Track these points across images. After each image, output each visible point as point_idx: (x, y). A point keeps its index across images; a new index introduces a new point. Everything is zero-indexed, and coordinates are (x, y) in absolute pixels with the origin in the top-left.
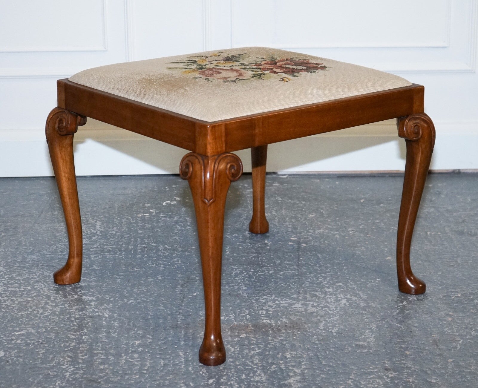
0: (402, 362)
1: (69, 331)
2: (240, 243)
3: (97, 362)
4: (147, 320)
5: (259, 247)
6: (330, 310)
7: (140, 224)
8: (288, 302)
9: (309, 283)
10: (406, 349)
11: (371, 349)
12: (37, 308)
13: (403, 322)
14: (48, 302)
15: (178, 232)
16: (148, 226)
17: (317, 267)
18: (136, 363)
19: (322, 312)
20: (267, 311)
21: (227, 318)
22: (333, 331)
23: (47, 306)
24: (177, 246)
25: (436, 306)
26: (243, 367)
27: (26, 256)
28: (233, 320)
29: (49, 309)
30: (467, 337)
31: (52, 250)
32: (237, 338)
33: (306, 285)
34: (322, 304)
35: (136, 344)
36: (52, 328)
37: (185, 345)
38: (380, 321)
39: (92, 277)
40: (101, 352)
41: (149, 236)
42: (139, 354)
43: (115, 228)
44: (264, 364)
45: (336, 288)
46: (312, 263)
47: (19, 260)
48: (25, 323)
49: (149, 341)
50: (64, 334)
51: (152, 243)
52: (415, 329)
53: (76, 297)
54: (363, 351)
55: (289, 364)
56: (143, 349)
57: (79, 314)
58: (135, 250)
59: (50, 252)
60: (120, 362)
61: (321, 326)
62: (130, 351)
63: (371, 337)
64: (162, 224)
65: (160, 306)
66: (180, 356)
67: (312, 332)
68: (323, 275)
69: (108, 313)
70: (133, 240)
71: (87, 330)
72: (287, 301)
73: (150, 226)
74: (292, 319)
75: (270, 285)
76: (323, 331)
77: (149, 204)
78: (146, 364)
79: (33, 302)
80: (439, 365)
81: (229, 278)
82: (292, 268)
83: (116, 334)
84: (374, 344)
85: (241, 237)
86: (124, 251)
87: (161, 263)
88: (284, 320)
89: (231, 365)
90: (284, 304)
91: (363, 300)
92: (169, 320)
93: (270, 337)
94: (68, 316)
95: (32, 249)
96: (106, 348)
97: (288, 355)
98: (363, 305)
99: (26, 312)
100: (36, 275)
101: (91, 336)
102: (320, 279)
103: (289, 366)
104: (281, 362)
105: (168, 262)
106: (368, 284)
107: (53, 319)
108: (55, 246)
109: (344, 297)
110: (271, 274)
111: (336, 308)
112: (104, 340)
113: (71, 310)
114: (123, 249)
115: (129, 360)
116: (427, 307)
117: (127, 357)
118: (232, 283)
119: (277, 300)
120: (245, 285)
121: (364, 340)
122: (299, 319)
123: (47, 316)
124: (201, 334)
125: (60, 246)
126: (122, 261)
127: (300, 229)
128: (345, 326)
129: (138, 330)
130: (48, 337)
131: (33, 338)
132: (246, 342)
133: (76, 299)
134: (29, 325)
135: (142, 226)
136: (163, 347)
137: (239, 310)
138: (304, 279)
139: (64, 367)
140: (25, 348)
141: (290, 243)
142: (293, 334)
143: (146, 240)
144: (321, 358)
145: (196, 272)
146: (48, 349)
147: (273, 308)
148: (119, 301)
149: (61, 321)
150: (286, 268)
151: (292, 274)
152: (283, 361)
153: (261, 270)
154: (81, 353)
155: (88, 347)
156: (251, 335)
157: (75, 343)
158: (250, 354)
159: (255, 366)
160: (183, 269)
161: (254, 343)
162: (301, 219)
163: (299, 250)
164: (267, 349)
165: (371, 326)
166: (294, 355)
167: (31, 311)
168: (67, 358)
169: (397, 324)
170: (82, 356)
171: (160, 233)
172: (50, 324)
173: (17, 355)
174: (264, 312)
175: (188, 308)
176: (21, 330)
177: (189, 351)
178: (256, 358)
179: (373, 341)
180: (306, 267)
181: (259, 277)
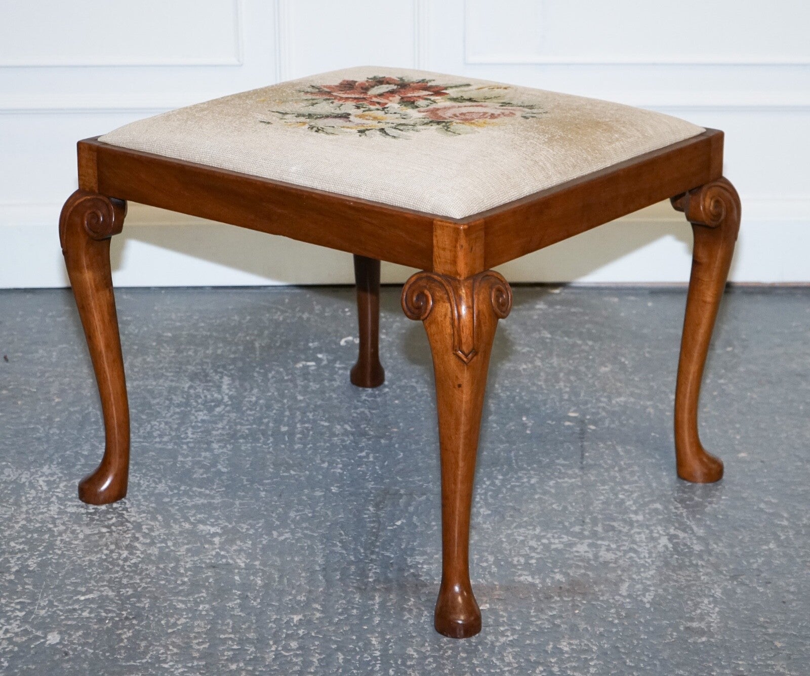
0: (769, 662)
1: (175, 594)
3: (224, 656)
4: (314, 572)
5: (512, 430)
6: (640, 558)
7: (300, 382)
8: (564, 540)
9: (603, 503)
10: (775, 636)
11: (712, 637)
12: (118, 547)
13: (770, 583)
14: (137, 535)
15: (366, 398)
16: (314, 386)
17: (615, 473)
18: (294, 660)
19: (625, 561)
20: (528, 557)
22: (645, 600)
23: (136, 544)
24: (365, 428)
26: (485, 669)
27: (97, 444)
29: (138, 550)
33: (596, 507)
34: (624, 545)
35: (295, 621)
36: (144, 588)
37: (380, 624)
38: (729, 580)
39: (215, 487)
40: (232, 636)
41: (316, 406)
42: (300, 640)
43: (256, 391)
44: (523, 664)
45: (649, 514)
46: (606, 463)
47: (86, 453)
48: (96, 576)
49: (318, 615)
50: (165, 600)
51: (322, 420)
52: (791, 597)
53: (187, 526)
54: (699, 641)
55: (568, 665)
56: (306, 632)
57: (191, 561)
58: (291, 434)
59: (139, 437)
60: (266, 656)
61: (624, 589)
62: (284, 636)
63: (713, 613)
65: (335, 545)
66: (374, 646)
67: (607, 600)
68: (626, 487)
69: (244, 559)
70: (287, 413)
71: (207, 594)
72: (562, 538)
73: (318, 386)
74: (571, 574)
75: (532, 506)
76: (628, 600)
77: (316, 344)
78: (312, 662)
79: (111, 535)
82: (570, 472)
83: (259, 600)
84: (718, 627)
86: (272, 435)
87: (338, 460)
88: (558, 577)
89: (464, 666)
90: (557, 544)
91: (699, 538)
92: (352, 575)
93: (532, 611)
94: (172, 565)
96: (241, 628)
97: (564, 646)
98: (698, 549)
99: (99, 556)
101: (214, 604)
102: (621, 496)
103: (567, 667)
104: (553, 660)
105: (350, 459)
106: (706, 506)
107: (147, 569)
108: (149, 426)
109: (664, 532)
110: (533, 485)
111: (650, 553)
112: (238, 612)
113: (178, 551)
114: (270, 433)
117: (278, 647)
119: (544, 537)
121: (701, 618)
122: (585, 574)
123: (135, 565)
124: (409, 604)
125: (157, 424)
126: (268, 456)
127: (584, 396)
128: (665, 590)
129: (299, 592)
130: (138, 607)
131: (110, 608)
132: (489, 620)
133: (187, 530)
134: (103, 582)
135: (303, 386)
136: (342, 628)
137: (476, 556)
138: (592, 495)
139: (166, 666)
140: (96, 627)
141: (567, 423)
142: (573, 606)
143: (310, 415)
144: (624, 653)
145: (400, 479)
146: (139, 631)
147: (538, 553)
148: (264, 536)
149: (161, 574)
150: (560, 473)
151: (572, 484)
152: (555, 659)
153: (515, 476)
154: (195, 638)
155: (209, 627)
156: (499, 607)
157: (185, 618)
158: (498, 644)
159: (506, 669)
160: (377, 473)
161: (504, 621)
162: (586, 375)
163: (583, 438)
164: (528, 633)
165: (713, 592)
166: (575, 647)
167: (106, 555)
168: (171, 647)
169: (759, 586)
170: (198, 644)
171: (336, 401)
172: (141, 580)
173: (82, 641)
174: (522, 560)
175: (387, 550)
176: (89, 591)
177: (388, 637)
178: (507, 651)
179: (716, 621)
180: (595, 472)
181: (512, 490)
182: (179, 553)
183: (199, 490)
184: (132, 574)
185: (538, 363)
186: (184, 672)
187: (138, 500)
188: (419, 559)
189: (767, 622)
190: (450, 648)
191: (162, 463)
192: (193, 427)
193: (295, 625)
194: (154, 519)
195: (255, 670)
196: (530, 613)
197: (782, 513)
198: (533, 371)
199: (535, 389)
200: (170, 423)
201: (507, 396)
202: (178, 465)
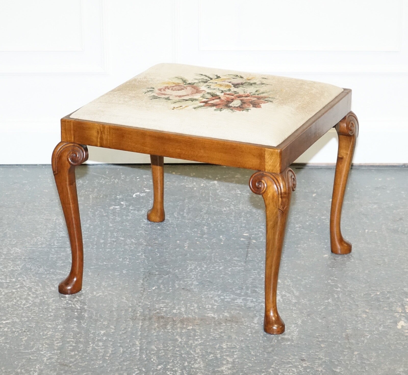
0: (317, 353)
1: (47, 321)
2: (198, 238)
3: (69, 348)
4: (112, 311)
5: (214, 243)
7: (111, 217)
8: (231, 297)
9: (253, 279)
10: (322, 342)
11: (293, 342)
12: (21, 299)
13: (325, 318)
14: (30, 293)
15: (144, 225)
16: (118, 219)
18: (101, 351)
19: (258, 307)
20: (213, 305)
21: (178, 311)
23: (29, 297)
24: (142, 241)
25: (356, 303)
26: (186, 355)
27: (10, 248)
28: (183, 313)
29: (30, 300)
30: (375, 333)
31: (33, 242)
32: (184, 330)
33: (249, 281)
34: (260, 300)
35: (102, 333)
36: (33, 318)
37: (141, 335)
38: (306, 316)
39: (67, 270)
40: (73, 340)
41: (118, 229)
42: (104, 342)
43: (89, 221)
44: (204, 354)
46: (258, 259)
47: (5, 253)
48: (10, 312)
49: (113, 331)
50: (42, 323)
51: (121, 237)
52: (334, 324)
54: (287, 344)
55: (224, 354)
56: (106, 338)
57: (55, 305)
58: (105, 243)
59: (31, 245)
60: (88, 349)
61: (256, 320)
62: (96, 340)
63: (296, 331)
64: (130, 217)
65: (123, 299)
66: (137, 344)
67: (247, 325)
69: (79, 305)
70: (104, 233)
71: (62, 321)
73: (120, 219)
74: (232, 313)
75: (218, 281)
76: (257, 325)
77: (121, 196)
78: (108, 351)
79: (17, 293)
80: (346, 357)
81: (184, 274)
82: (239, 264)
83: (86, 324)
84: (296, 338)
85: (199, 232)
87: (128, 257)
88: (226, 314)
89: (177, 354)
90: (228, 299)
91: (295, 296)
92: (130, 312)
93: (212, 330)
94: (46, 307)
95: (15, 241)
96: (77, 336)
97: (224, 346)
98: (294, 302)
99: (12, 303)
100: (19, 267)
101: (65, 325)
103: (224, 355)
104: (218, 352)
105: (133, 257)
106: (302, 281)
107: (34, 309)
108: (36, 239)
109: (280, 293)
110: (221, 270)
112: (76, 329)
113: (49, 301)
114: (95, 243)
115: (95, 348)
116: (348, 304)
117: (93, 345)
118: (187, 278)
119: (222, 296)
120: (197, 280)
121: (289, 333)
122: (239, 313)
123: (28, 307)
124: (155, 326)
125: (40, 238)
126: (93, 255)
127: (253, 225)
129: (104, 321)
130: (30, 326)
131: (17, 327)
132: (191, 334)
133: (53, 290)
134: (14, 315)
135: (113, 219)
136: (123, 337)
137: (189, 304)
138: (248, 275)
139: (42, 353)
140: (10, 335)
141: (242, 239)
142: (231, 327)
143: (115, 234)
144: (251, 349)
145: (156, 267)
146: (30, 337)
147: (218, 303)
148: (90, 294)
149: (40, 311)
150: (235, 264)
151: (239, 270)
152: (219, 351)
153: (213, 266)
154: (56, 340)
155: (62, 336)
156: (197, 328)
157: (52, 332)
158: (194, 344)
159: (196, 355)
160: (146, 264)
161: (198, 334)
162: (255, 214)
163: (249, 247)
164: (208, 340)
165: (297, 322)
166: (229, 346)
167: (15, 302)
168: (45, 345)
169: (319, 319)
170: (57, 343)
171: (128, 227)
172: (31, 314)
173: (4, 341)
174: (210, 306)
175: (147, 301)
176: (7, 319)
177: (144, 341)
178: (198, 348)
179: (296, 335)
180: (251, 264)
181: (210, 272)
182: (49, 302)
183: (59, 271)
184: (27, 311)
186: (50, 356)
187: (30, 276)
188: (162, 305)
189: (319, 336)
190: (172, 346)
191: (42, 258)
192: (57, 240)
193: (102, 335)
194: (38, 285)
195: (82, 355)
197: (338, 285)
198: (229, 212)
199: (229, 221)
200: (46, 237)
201: (214, 225)
202: (50, 259)
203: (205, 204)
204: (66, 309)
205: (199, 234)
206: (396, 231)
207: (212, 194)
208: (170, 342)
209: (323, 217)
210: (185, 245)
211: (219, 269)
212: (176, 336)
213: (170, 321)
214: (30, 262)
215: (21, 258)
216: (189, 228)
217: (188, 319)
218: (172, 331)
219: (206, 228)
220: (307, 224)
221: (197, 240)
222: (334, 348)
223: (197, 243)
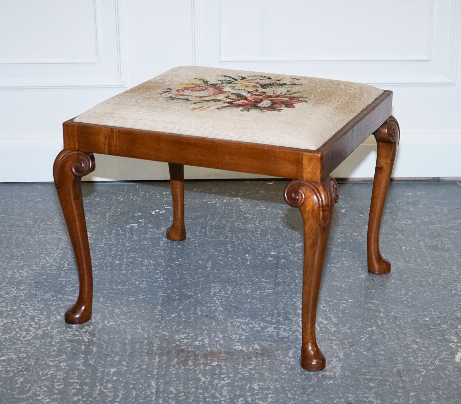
0: (365, 395)
1: (49, 357)
2: (222, 257)
3: (71, 392)
4: (124, 344)
5: (240, 262)
7: (128, 235)
9: (284, 304)
10: (370, 380)
11: (336, 381)
12: (21, 330)
13: (370, 349)
14: (32, 323)
15: (163, 245)
16: (135, 238)
17: (292, 286)
19: (293, 337)
20: (241, 335)
21: (201, 343)
23: (31, 329)
24: (160, 261)
25: (404, 332)
26: (211, 399)
27: (16, 271)
28: (207, 345)
29: (31, 332)
30: (430, 368)
31: (42, 264)
32: (208, 366)
33: (281, 306)
34: (294, 328)
35: (112, 372)
36: (32, 353)
37: (157, 374)
38: (348, 348)
40: (77, 381)
41: (135, 249)
42: (113, 383)
43: (104, 241)
44: (232, 397)
46: (288, 281)
47: (9, 276)
48: (7, 347)
49: (125, 368)
50: (43, 360)
51: (138, 257)
52: (381, 357)
54: (329, 383)
55: (256, 397)
56: (117, 378)
57: (60, 338)
58: (120, 265)
59: (39, 267)
60: (94, 392)
61: (291, 353)
62: (105, 380)
63: (338, 367)
64: (149, 236)
65: (138, 329)
66: (153, 386)
67: (281, 360)
69: (88, 337)
70: (119, 253)
71: (66, 356)
72: (261, 324)
73: (137, 238)
74: (263, 345)
75: (246, 306)
76: (292, 360)
77: (139, 214)
78: (118, 396)
79: (18, 323)
80: (400, 400)
81: (207, 298)
82: (268, 286)
83: (93, 360)
84: (340, 375)
85: (223, 251)
86: (110, 266)
87: (145, 280)
88: (256, 346)
89: (199, 397)
90: (257, 327)
91: (334, 324)
92: (145, 345)
93: (240, 366)
94: (49, 340)
95: (22, 264)
96: (82, 376)
97: (256, 386)
98: (333, 330)
99: (10, 335)
100: (23, 293)
101: (69, 362)
102: (294, 300)
103: (255, 398)
104: (249, 394)
105: (151, 279)
106: (340, 305)
107: (35, 343)
108: (45, 261)
110: (248, 294)
112: (82, 367)
113: (53, 332)
114: (109, 264)
115: (103, 391)
116: (395, 332)
117: (101, 387)
118: (210, 303)
119: (251, 323)
120: (222, 305)
121: (331, 370)
122: (270, 345)
123: (29, 340)
124: (174, 362)
125: (49, 260)
126: (107, 278)
127: (280, 243)
129: (115, 356)
130: (28, 364)
131: (13, 365)
132: (216, 371)
133: (59, 320)
134: (11, 350)
135: (130, 238)
136: (137, 376)
137: (213, 335)
138: (279, 299)
139: (39, 398)
140: (4, 376)
141: (270, 258)
142: (262, 363)
145: (176, 291)
146: (27, 378)
147: (247, 333)
148: (100, 323)
149: (42, 345)
150: (263, 287)
151: (268, 293)
152: (250, 393)
153: (239, 289)
154: (57, 382)
155: (65, 375)
156: (222, 363)
157: (53, 371)
158: (220, 385)
159: (223, 399)
160: (164, 287)
161: (224, 372)
162: (283, 231)
163: (277, 267)
164: (237, 379)
165: (339, 355)
166: (261, 387)
167: (14, 335)
168: (43, 387)
169: (364, 351)
170: (58, 385)
171: (146, 246)
172: (31, 348)
174: (238, 337)
175: (165, 331)
176: (3, 355)
177: (161, 381)
178: (224, 389)
179: (339, 372)
180: (282, 286)
181: (236, 296)
182: (53, 333)
183: (68, 297)
184: (26, 345)
185: (257, 224)
186: (49, 402)
187: (35, 303)
188: (182, 336)
189: (367, 372)
190: (194, 387)
191: (49, 282)
192: (68, 261)
193: (111, 375)
194: (42, 314)
195: (87, 400)
196: (239, 367)
197: (381, 309)
198: (254, 229)
199: (254, 239)
200: (56, 259)
201: (239, 243)
202: (58, 283)
203: (228, 221)
204: (71, 341)
205: (222, 253)
206: (434, 248)
207: (235, 210)
208: (191, 382)
209: (355, 234)
210: (208, 265)
211: (245, 292)
212: (198, 374)
213: (192, 356)
214: (37, 286)
215: (26, 282)
216: (212, 247)
217: (212, 353)
218: (193, 368)
219: (230, 247)
220: (339, 241)
221: (221, 259)
222: (385, 387)
223: (221, 263)
